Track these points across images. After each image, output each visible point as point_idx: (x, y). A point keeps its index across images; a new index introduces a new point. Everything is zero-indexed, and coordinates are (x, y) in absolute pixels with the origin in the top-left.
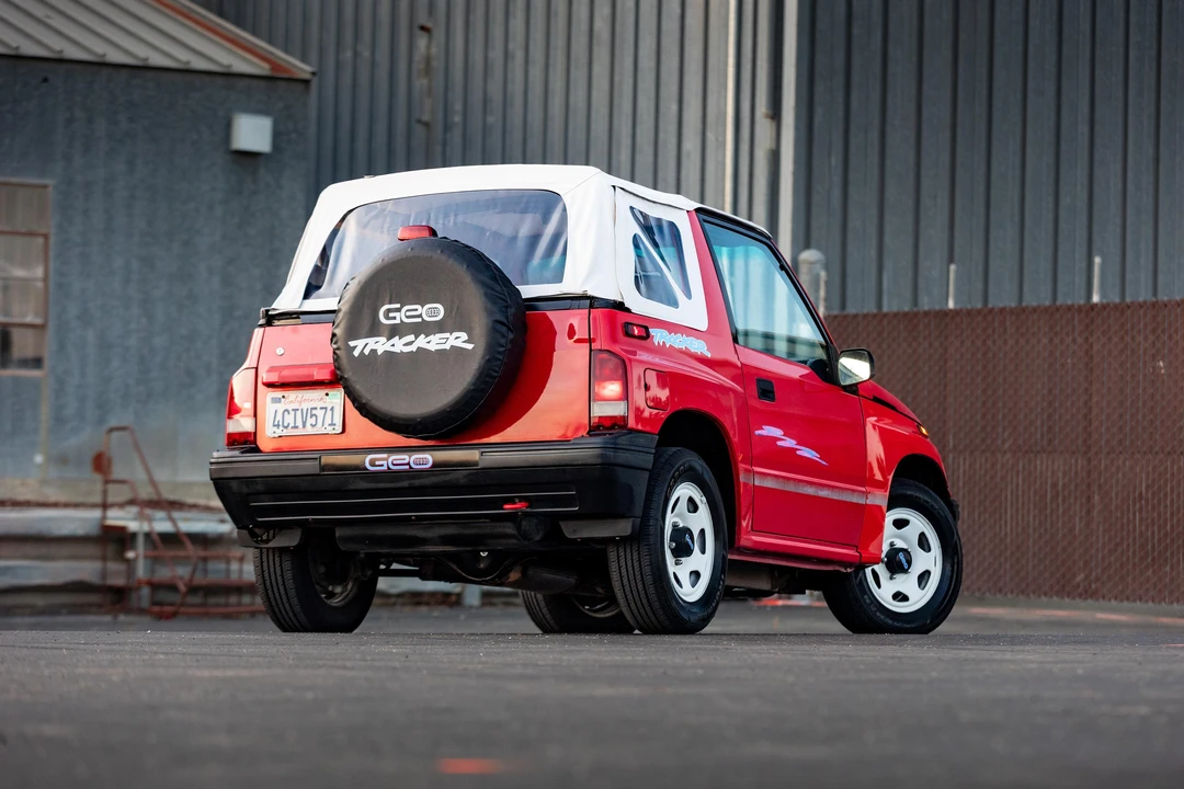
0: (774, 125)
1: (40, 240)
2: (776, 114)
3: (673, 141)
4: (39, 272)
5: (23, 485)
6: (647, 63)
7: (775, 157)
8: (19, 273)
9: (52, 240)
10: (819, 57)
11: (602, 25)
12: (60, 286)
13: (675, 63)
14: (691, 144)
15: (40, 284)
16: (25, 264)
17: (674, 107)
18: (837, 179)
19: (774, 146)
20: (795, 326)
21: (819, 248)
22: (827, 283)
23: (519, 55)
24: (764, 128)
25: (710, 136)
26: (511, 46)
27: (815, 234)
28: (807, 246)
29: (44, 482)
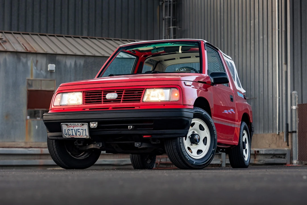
0: (286, 66)
2: (286, 63)
3: (267, 70)
6: (261, 55)
7: (286, 72)
10: (295, 51)
11: (252, 49)
13: (267, 55)
14: (270, 71)
17: (267, 64)
18: (300, 76)
19: (286, 70)
20: (292, 107)
21: (296, 91)
22: (298, 98)
23: (237, 56)
24: (284, 66)
25: (274, 69)
26: (235, 54)
27: (295, 88)
28: (294, 90)
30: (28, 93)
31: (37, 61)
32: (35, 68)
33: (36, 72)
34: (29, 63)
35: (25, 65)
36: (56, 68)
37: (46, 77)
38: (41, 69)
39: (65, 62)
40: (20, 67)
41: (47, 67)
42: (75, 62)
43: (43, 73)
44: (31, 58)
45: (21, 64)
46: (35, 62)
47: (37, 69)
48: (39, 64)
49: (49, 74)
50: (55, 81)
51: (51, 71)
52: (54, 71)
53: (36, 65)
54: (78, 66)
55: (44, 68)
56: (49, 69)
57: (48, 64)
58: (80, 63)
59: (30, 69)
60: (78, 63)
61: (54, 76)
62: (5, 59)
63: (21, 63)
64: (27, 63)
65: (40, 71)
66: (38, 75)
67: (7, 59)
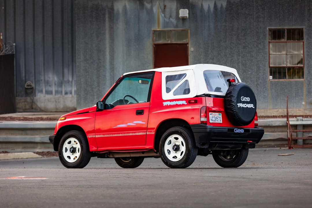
1: (302, 43)
4: (302, 52)
5: (299, 110)
8: (296, 53)
9: (305, 43)
12: (308, 55)
15: (302, 55)
16: (298, 50)
29: (305, 110)
30: (154, 48)
31: (165, 6)
32: (163, 15)
33: (165, 20)
34: (155, 10)
35: (150, 12)
36: (189, 14)
37: (177, 26)
38: (171, 16)
39: (202, 5)
40: (144, 15)
41: (178, 13)
42: (215, 4)
43: (173, 20)
44: (157, 3)
45: (145, 12)
46: (163, 7)
47: (165, 16)
48: (167, 10)
49: (181, 21)
50: (189, 31)
51: (184, 19)
52: (188, 18)
53: (164, 11)
54: (219, 9)
55: (174, 14)
56: (180, 16)
57: (180, 9)
58: (222, 5)
59: (156, 16)
60: (219, 6)
61: (187, 24)
62: (125, 6)
63: (144, 10)
64: (152, 9)
65: (169, 19)
66: (166, 24)
67: (128, 7)
